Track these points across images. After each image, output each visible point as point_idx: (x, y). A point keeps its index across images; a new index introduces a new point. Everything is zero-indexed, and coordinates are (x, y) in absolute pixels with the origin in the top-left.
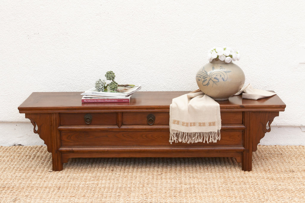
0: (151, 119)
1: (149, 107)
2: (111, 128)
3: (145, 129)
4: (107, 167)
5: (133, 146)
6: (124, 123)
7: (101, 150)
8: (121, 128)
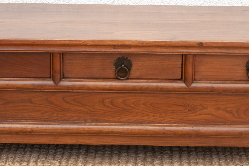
0: (122, 68)
1: (120, 44)
2: (38, 85)
3: (111, 90)
4: (32, 161)
5: (85, 121)
6: (66, 75)
7: (17, 128)
8: (61, 86)
